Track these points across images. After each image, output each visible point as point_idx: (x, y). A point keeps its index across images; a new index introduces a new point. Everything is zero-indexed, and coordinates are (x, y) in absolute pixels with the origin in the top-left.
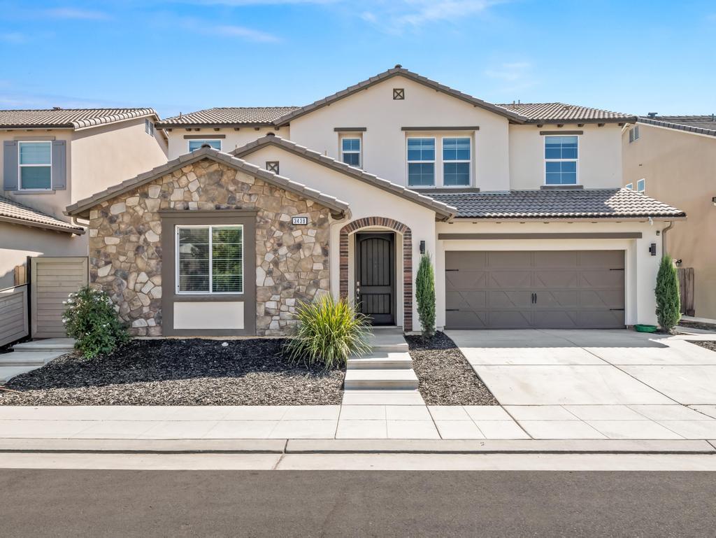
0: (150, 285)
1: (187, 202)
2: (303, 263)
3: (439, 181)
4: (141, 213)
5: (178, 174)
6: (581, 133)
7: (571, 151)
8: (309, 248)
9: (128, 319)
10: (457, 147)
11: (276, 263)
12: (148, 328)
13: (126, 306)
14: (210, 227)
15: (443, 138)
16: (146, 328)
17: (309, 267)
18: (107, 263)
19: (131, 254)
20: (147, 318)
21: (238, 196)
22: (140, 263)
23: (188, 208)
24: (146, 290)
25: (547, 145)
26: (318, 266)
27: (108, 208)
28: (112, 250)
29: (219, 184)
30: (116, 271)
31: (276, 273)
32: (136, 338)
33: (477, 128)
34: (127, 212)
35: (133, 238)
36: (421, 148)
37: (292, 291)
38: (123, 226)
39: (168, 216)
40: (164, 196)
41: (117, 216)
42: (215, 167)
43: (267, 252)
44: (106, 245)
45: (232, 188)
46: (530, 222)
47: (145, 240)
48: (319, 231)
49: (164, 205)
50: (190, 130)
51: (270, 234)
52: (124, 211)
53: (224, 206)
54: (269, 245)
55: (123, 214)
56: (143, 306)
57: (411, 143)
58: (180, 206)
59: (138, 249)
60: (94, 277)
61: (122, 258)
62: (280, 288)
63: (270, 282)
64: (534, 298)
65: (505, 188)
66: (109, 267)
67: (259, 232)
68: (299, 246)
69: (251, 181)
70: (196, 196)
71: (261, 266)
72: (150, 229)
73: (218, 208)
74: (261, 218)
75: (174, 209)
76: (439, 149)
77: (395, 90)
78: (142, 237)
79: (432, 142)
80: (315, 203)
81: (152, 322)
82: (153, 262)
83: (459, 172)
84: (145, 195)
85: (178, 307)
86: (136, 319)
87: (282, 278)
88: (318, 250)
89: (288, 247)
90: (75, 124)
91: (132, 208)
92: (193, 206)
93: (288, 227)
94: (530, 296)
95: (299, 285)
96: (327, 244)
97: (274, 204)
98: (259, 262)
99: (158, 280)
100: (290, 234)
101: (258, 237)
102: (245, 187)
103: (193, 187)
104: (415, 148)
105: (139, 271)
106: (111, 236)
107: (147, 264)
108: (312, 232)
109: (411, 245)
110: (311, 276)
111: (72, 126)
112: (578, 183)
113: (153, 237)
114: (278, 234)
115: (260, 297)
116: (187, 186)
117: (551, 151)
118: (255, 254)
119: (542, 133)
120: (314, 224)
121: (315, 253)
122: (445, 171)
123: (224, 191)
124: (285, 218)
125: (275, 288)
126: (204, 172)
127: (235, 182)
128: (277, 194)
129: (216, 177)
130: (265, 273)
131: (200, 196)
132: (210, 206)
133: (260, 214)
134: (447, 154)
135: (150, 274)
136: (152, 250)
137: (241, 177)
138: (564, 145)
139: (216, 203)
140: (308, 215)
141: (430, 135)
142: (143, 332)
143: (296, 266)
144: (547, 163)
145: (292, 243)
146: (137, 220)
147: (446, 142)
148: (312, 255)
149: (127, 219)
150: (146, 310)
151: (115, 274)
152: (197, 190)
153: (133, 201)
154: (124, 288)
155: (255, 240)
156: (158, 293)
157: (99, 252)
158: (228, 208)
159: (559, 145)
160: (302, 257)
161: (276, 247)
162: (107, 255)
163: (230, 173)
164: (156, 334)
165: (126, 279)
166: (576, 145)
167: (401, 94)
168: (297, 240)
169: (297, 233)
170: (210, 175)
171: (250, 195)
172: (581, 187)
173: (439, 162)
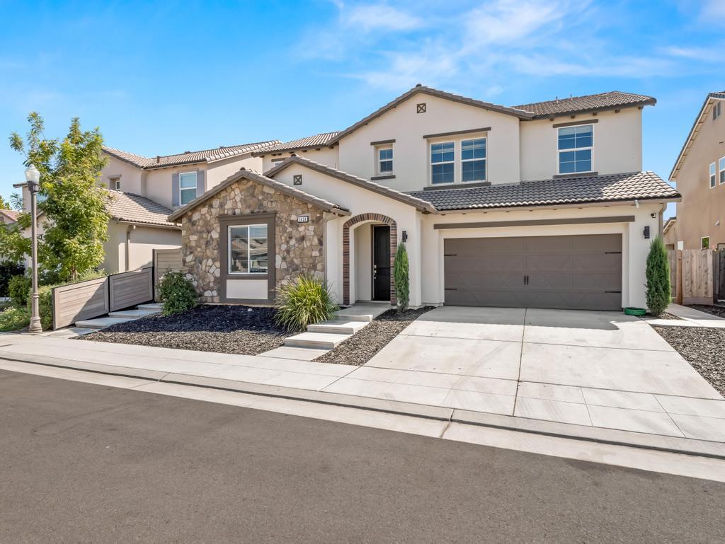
0: (214, 267)
1: (234, 209)
2: (306, 251)
3: (458, 178)
4: (209, 219)
5: (229, 190)
6: (596, 121)
7: (586, 139)
8: (310, 240)
9: (202, 291)
10: (473, 147)
11: (288, 251)
12: (212, 297)
13: (200, 282)
14: (249, 226)
15: (461, 141)
16: (211, 297)
17: (310, 254)
18: (191, 253)
19: (203, 247)
20: (212, 290)
21: (265, 203)
22: (208, 253)
23: (235, 214)
24: (211, 271)
25: (560, 137)
26: (316, 253)
27: (191, 216)
28: (193, 244)
29: (253, 195)
30: (196, 258)
31: (288, 259)
32: (206, 304)
33: (489, 129)
34: (201, 218)
35: (205, 236)
36: (442, 151)
37: (298, 272)
38: (199, 228)
39: (224, 220)
40: (222, 206)
41: (196, 221)
42: (251, 183)
43: (282, 243)
44: (191, 241)
45: (260, 198)
46: (538, 209)
47: (211, 236)
48: (317, 226)
49: (221, 212)
50: (275, 155)
51: (284, 230)
52: (199, 217)
53: (256, 211)
54: (283, 238)
55: (199, 220)
56: (210, 282)
57: (434, 148)
58: (230, 213)
59: (207, 243)
60: (184, 262)
61: (199, 249)
62: (291, 270)
63: (284, 266)
64: (526, 279)
65: (515, 180)
66: (192, 256)
67: (277, 229)
68: (303, 238)
69: (272, 192)
70: (239, 205)
71: (279, 254)
72: (214, 229)
73: (252, 212)
74: (279, 218)
75: (227, 214)
76: (458, 151)
77: (418, 106)
78: (210, 235)
79: (452, 146)
80: (313, 206)
81: (215, 293)
82: (216, 252)
83: (476, 169)
84: (211, 206)
85: (229, 283)
86: (206, 290)
87: (292, 262)
88: (316, 241)
89: (296, 239)
90: (208, 159)
91: (204, 215)
92: (238, 211)
93: (295, 224)
94: (523, 278)
95: (303, 267)
96: (322, 236)
97: (287, 208)
98: (277, 251)
99: (218, 264)
100: (297, 229)
101: (277, 233)
102: (269, 196)
103: (238, 199)
104: (438, 152)
105: (208, 258)
106: (193, 234)
107: (213, 253)
108: (311, 228)
109: (396, 235)
110: (311, 261)
111: (205, 160)
112: (593, 170)
113: (215, 235)
114: (289, 229)
115: (278, 277)
116: (234, 198)
117: (564, 142)
118: (275, 245)
119: (555, 126)
120: (313, 221)
121: (314, 243)
122: (464, 169)
123: (255, 200)
124: (293, 218)
125: (287, 270)
126: (244, 187)
127: (263, 193)
128: (289, 200)
129: (251, 191)
130: (281, 258)
131: (242, 204)
132: (248, 211)
133: (278, 215)
134: (465, 154)
135: (214, 260)
136: (215, 243)
137: (266, 190)
138: (578, 135)
139: (251, 209)
140: (309, 214)
141: (450, 139)
142: (209, 300)
143: (301, 253)
144: (561, 153)
145: (298, 236)
146: (207, 223)
147: (464, 144)
148: (311, 245)
149: (201, 223)
150: (211, 285)
151: (195, 261)
152: (240, 201)
153: (204, 210)
154: (200, 270)
155: (275, 234)
156: (218, 274)
157: (187, 245)
158: (258, 212)
159: (573, 136)
160: (305, 246)
161: (288, 239)
162: (191, 248)
163: (259, 187)
164: (217, 302)
165: (201, 263)
166: (591, 134)
167: (424, 108)
168: (302, 234)
169: (301, 229)
170: (248, 189)
171: (272, 202)
172: (596, 173)
173: (458, 162)
